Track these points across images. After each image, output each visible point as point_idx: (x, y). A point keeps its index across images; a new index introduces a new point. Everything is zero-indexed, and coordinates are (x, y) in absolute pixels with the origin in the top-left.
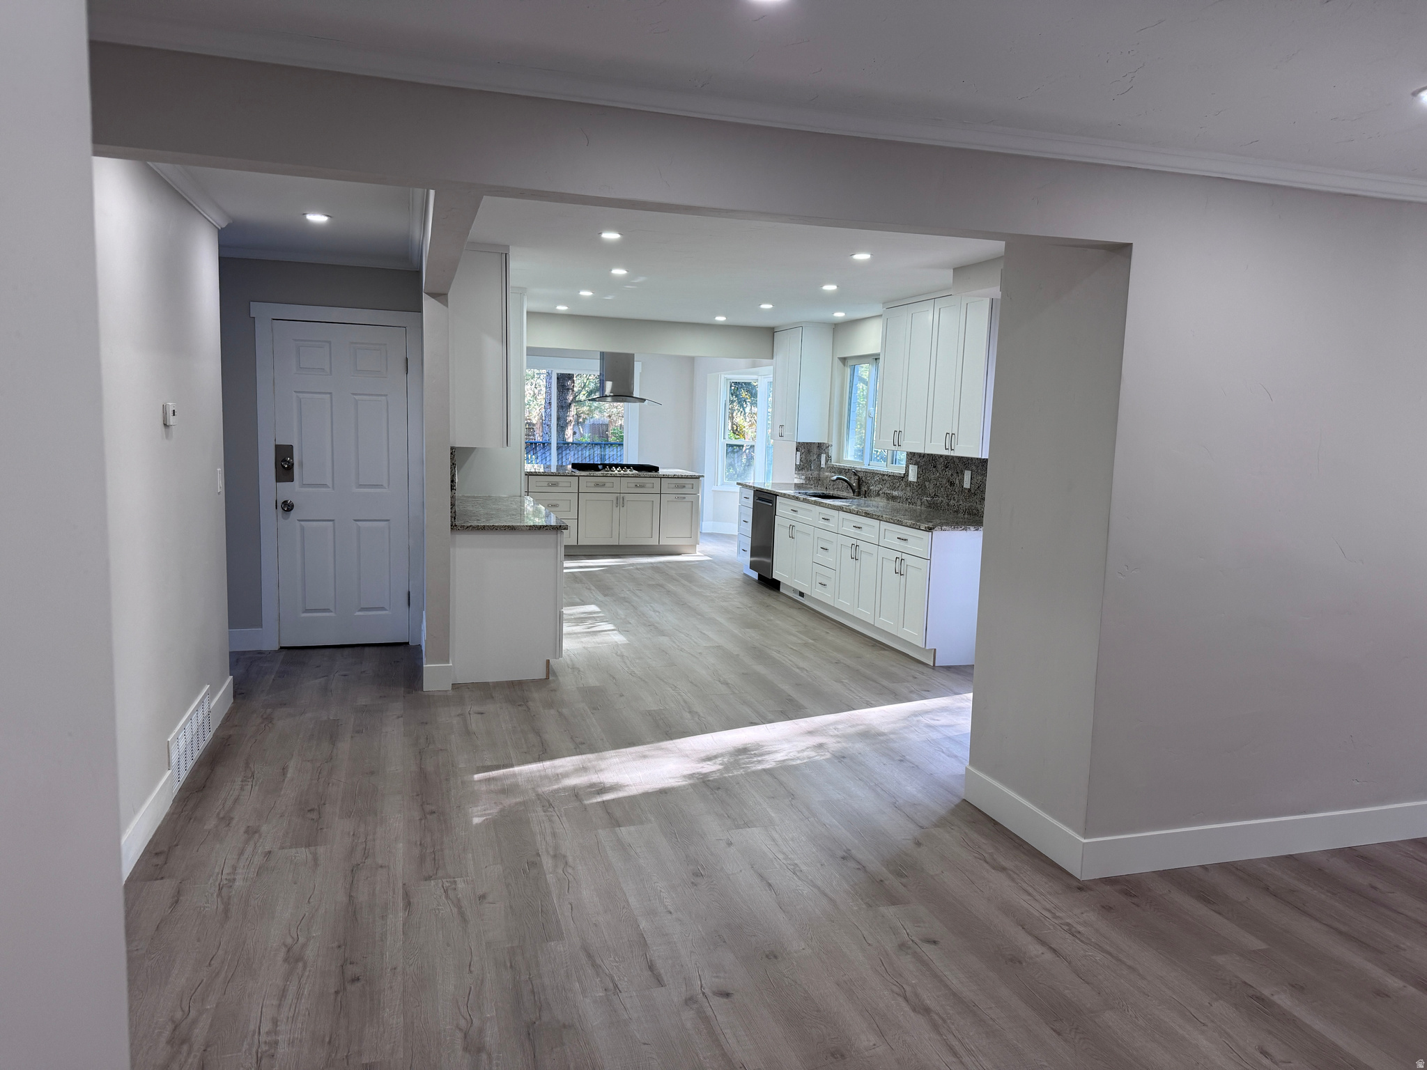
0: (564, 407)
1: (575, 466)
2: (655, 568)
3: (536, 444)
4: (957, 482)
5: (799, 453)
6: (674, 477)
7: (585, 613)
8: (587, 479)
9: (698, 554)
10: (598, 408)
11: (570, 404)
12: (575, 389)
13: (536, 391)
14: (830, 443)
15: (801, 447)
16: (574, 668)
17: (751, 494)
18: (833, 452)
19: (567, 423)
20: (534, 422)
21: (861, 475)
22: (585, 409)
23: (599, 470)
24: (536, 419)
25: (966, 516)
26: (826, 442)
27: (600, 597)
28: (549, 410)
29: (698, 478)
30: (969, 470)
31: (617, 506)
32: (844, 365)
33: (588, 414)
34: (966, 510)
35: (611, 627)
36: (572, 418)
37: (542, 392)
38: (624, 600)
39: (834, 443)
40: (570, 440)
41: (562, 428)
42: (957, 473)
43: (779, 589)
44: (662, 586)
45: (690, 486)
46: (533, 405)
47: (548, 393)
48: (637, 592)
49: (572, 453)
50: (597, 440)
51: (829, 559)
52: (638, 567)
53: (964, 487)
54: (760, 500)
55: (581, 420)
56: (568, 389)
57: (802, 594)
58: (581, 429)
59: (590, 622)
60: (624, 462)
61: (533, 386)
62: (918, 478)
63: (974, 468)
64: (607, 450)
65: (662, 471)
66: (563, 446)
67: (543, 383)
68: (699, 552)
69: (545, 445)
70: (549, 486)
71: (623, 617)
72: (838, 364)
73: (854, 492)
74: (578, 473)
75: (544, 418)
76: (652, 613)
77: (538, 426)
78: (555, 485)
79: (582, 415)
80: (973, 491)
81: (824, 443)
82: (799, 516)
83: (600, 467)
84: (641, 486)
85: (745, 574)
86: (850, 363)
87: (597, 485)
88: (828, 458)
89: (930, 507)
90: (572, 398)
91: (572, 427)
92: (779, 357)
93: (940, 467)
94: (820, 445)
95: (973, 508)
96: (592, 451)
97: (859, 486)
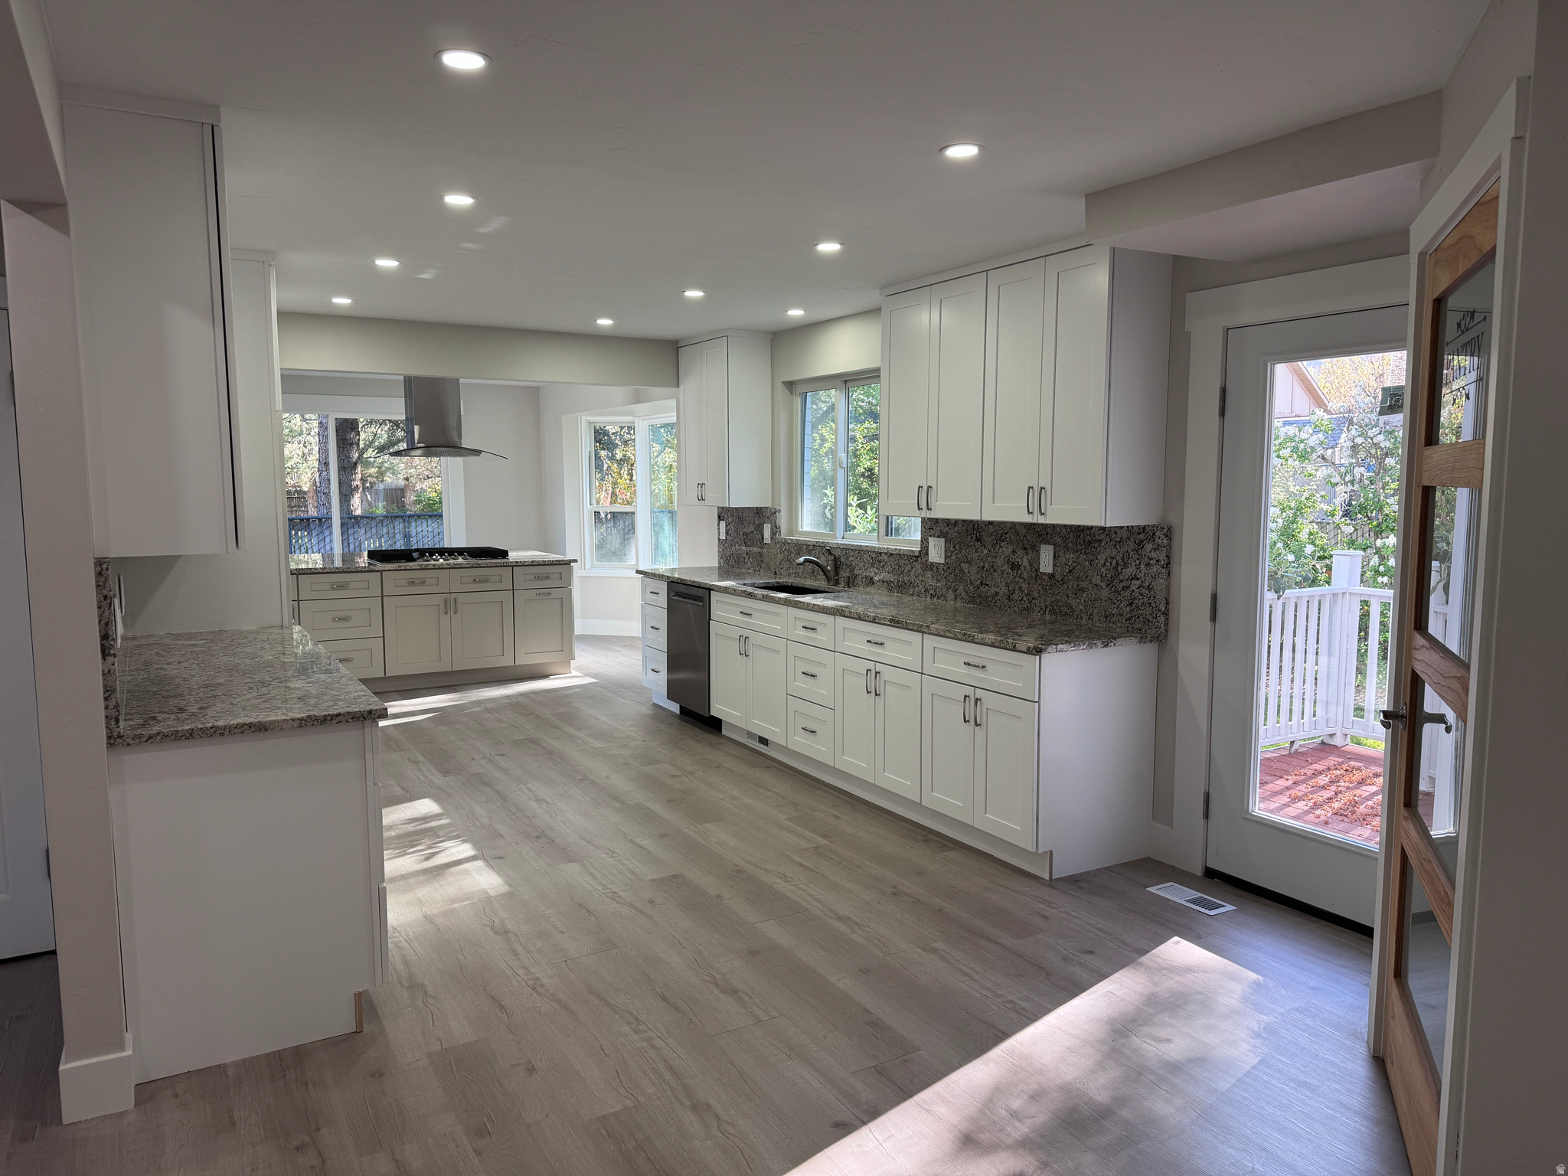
0: (347, 467)
1: (372, 554)
2: (516, 704)
3: (308, 520)
4: (1026, 563)
5: (723, 524)
6: (533, 564)
7: (415, 820)
8: (395, 575)
9: (574, 673)
10: (390, 469)
11: (356, 464)
12: (362, 445)
13: (306, 451)
14: (778, 508)
15: (723, 514)
16: (414, 986)
17: (663, 587)
18: (783, 520)
19: (353, 490)
20: (305, 489)
21: (837, 553)
22: (373, 470)
23: (414, 560)
24: (308, 485)
25: (1048, 617)
26: (769, 505)
27: (438, 779)
28: (325, 473)
29: (568, 563)
30: (1048, 543)
31: (446, 613)
32: (791, 393)
33: (377, 477)
34: (1046, 606)
35: (465, 850)
36: (358, 483)
37: (314, 452)
38: (482, 781)
39: (783, 508)
40: (358, 512)
41: (346, 497)
42: (1025, 548)
43: (721, 731)
44: (534, 741)
45: (558, 576)
46: (302, 469)
47: (324, 451)
48: (498, 758)
49: (363, 531)
50: (396, 512)
51: (820, 690)
52: (490, 706)
53: (1042, 570)
54: (678, 596)
55: (368, 485)
56: (352, 444)
57: (764, 741)
58: (369, 496)
59: (427, 841)
60: (447, 544)
61: (301, 445)
62: (946, 557)
63: (1059, 540)
64: (413, 524)
65: (514, 556)
66: (350, 522)
67: (314, 440)
68: (575, 669)
69: (324, 521)
70: (333, 589)
71: (486, 821)
72: (781, 389)
73: (829, 580)
74: (380, 566)
75: (318, 484)
76: (534, 805)
77: (311, 494)
78: (342, 586)
79: (369, 478)
80: (1058, 577)
81: (766, 508)
82: (756, 621)
83: (415, 555)
84: (485, 581)
85: (655, 705)
86: (801, 389)
87: (412, 583)
88: (776, 529)
89: (972, 602)
90: (357, 455)
91: (359, 495)
92: (690, 385)
93: (987, 540)
94: (758, 512)
95: (1061, 604)
96: (391, 526)
97: (837, 568)
